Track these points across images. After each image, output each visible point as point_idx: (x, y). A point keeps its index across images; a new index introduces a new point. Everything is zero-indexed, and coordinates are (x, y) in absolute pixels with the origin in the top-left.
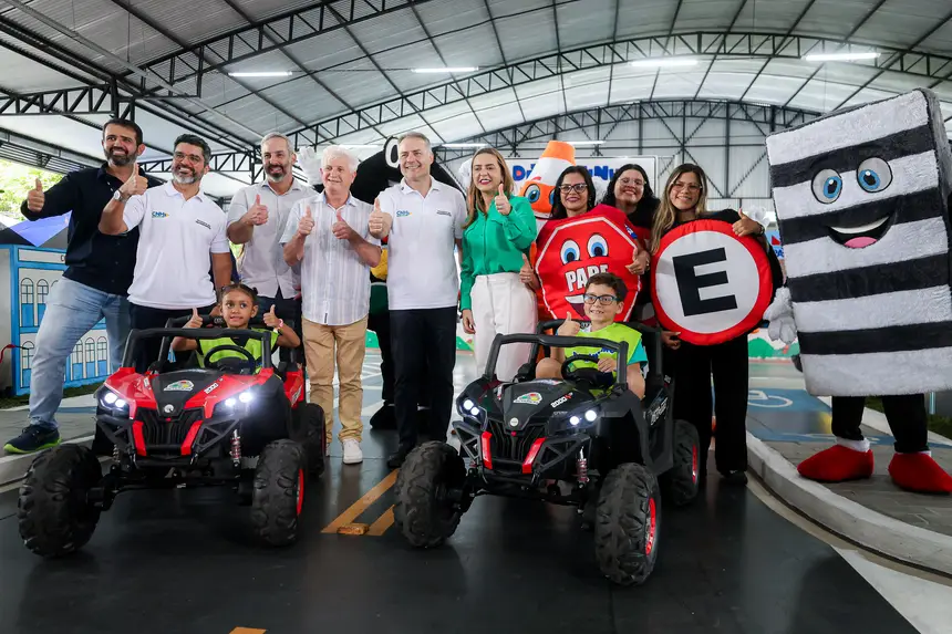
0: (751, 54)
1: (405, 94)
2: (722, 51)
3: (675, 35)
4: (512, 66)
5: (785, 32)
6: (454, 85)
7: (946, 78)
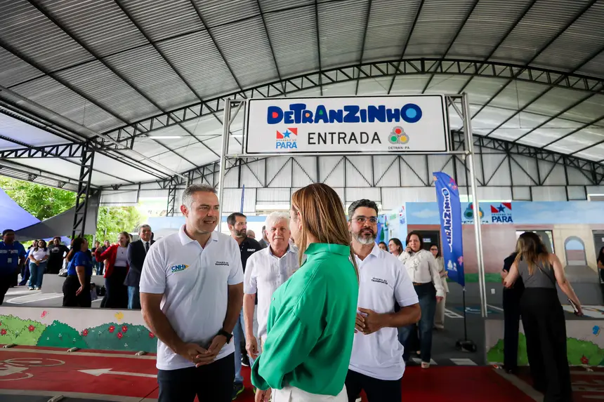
0: (460, 73)
1: (204, 100)
2: (439, 70)
3: (405, 60)
4: (285, 80)
5: (482, 59)
6: (241, 93)
7: (599, 92)
